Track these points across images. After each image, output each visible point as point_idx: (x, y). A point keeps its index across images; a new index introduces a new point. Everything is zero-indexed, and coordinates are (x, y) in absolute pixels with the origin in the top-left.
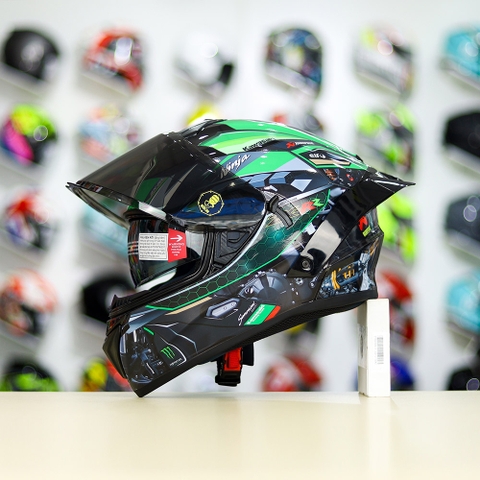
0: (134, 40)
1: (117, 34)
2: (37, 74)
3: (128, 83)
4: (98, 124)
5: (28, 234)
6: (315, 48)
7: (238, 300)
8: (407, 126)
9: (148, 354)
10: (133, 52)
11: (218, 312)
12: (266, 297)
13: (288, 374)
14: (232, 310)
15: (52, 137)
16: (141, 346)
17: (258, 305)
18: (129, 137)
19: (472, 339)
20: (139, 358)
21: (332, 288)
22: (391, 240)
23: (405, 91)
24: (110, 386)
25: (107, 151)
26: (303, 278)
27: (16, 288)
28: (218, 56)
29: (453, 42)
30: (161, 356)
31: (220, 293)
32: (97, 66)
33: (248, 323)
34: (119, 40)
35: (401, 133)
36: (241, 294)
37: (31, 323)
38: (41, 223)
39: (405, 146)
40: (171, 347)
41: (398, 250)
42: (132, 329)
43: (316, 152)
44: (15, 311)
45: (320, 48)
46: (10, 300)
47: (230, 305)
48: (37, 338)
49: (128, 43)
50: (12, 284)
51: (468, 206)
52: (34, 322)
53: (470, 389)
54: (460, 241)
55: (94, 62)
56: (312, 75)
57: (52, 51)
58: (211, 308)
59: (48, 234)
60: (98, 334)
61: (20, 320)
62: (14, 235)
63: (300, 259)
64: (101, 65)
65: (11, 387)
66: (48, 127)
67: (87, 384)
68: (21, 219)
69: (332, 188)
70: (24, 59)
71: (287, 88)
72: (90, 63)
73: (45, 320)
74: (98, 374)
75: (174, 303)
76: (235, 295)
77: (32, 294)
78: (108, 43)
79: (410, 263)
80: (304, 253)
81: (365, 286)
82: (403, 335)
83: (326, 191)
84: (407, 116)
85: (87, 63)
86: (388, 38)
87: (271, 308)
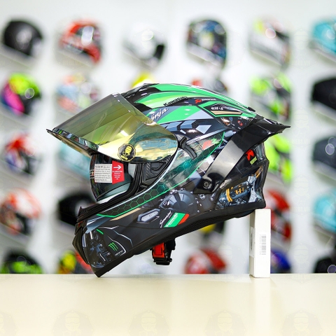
0: (95, 27)
1: (83, 23)
2: (27, 52)
3: (91, 58)
4: (70, 87)
5: (21, 164)
6: (222, 33)
7: (159, 210)
8: (286, 88)
9: (100, 247)
10: (94, 36)
11: (145, 219)
12: (178, 208)
13: (203, 261)
14: (155, 217)
15: (38, 96)
16: (96, 242)
17: (173, 213)
18: (91, 95)
19: (332, 237)
20: (95, 251)
21: (226, 201)
22: (275, 168)
23: (285, 64)
24: (78, 270)
25: (76, 106)
26: (205, 194)
27: (13, 202)
28: (154, 39)
29: (318, 29)
30: (109, 249)
31: (146, 205)
32: (69, 46)
33: (167, 226)
34: (85, 28)
35: (282, 93)
36: (161, 205)
37: (23, 226)
38: (30, 156)
39: (285, 102)
40: (115, 243)
41: (280, 174)
42: (89, 231)
43: (216, 106)
44: (12, 218)
45: (225, 33)
46: (8, 210)
47: (154, 214)
48: (27, 236)
49: (91, 30)
50: (10, 198)
51: (329, 144)
52: (25, 226)
53: (330, 272)
54: (323, 168)
55: (67, 43)
56: (220, 53)
57: (38, 35)
58: (140, 216)
59: (35, 164)
60: (70, 233)
61: (16, 224)
62: (11, 164)
63: (202, 181)
64: (72, 45)
65: (9, 271)
66: (35, 89)
67: (62, 268)
68: (16, 153)
69: (226, 131)
70: (18, 41)
71: (202, 61)
72: (64, 44)
73: (33, 224)
74: (70, 262)
75: (116, 212)
76: (156, 206)
77: (24, 206)
78: (77, 30)
79: (288, 184)
80: (205, 177)
81: (252, 199)
82: (283, 234)
83: (222, 133)
84: (286, 81)
85: (62, 44)
86: (273, 27)
87: (182, 215)
